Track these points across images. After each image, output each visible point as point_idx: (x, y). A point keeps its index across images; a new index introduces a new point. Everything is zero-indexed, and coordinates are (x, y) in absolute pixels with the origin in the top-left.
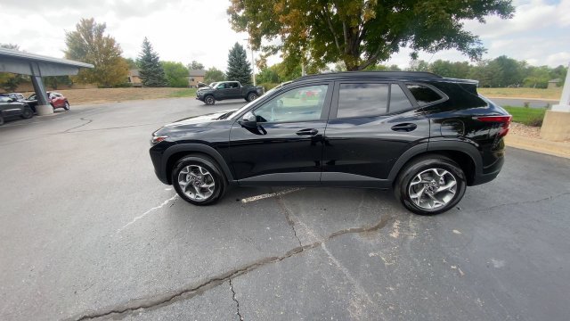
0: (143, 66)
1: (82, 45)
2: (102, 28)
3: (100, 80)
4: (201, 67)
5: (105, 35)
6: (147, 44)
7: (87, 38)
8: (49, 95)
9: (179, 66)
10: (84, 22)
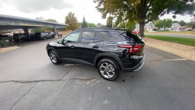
0: (83, 25)
1: (68, 19)
2: (74, 14)
3: (72, 29)
4: (101, 24)
5: (74, 16)
6: (84, 18)
7: (70, 17)
8: (57, 33)
9: (94, 24)
10: (69, 13)
